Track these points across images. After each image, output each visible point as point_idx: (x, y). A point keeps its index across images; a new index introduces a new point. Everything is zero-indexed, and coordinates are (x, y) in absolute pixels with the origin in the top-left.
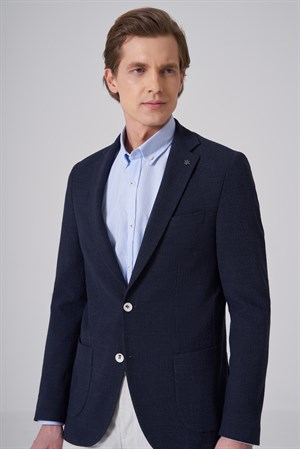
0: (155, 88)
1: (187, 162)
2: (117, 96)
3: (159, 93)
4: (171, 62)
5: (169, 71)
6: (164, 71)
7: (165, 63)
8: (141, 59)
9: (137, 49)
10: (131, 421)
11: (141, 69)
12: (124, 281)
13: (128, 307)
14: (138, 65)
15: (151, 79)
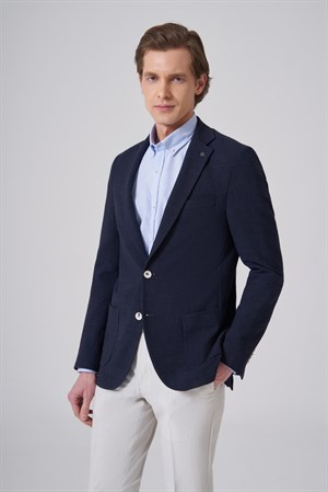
1: (202, 154)
3: (166, 98)
4: (179, 72)
5: (179, 79)
7: (173, 73)
12: (146, 252)
13: (148, 275)
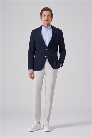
0: (47, 18)
2: (42, 20)
6: (48, 16)
8: (45, 14)
9: (45, 13)
11: (45, 16)
15: (46, 17)
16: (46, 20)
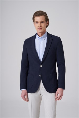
1: (51, 39)
3: (40, 27)
4: (43, 21)
7: (41, 21)
10: (43, 87)
13: (41, 66)
14: (36, 22)
16: (39, 28)
